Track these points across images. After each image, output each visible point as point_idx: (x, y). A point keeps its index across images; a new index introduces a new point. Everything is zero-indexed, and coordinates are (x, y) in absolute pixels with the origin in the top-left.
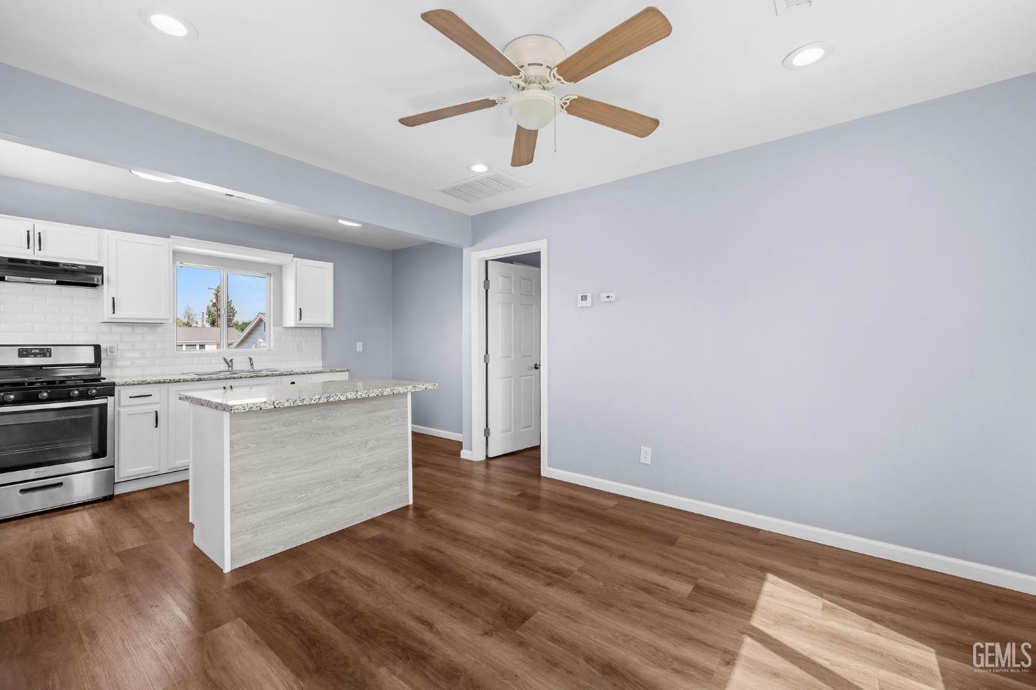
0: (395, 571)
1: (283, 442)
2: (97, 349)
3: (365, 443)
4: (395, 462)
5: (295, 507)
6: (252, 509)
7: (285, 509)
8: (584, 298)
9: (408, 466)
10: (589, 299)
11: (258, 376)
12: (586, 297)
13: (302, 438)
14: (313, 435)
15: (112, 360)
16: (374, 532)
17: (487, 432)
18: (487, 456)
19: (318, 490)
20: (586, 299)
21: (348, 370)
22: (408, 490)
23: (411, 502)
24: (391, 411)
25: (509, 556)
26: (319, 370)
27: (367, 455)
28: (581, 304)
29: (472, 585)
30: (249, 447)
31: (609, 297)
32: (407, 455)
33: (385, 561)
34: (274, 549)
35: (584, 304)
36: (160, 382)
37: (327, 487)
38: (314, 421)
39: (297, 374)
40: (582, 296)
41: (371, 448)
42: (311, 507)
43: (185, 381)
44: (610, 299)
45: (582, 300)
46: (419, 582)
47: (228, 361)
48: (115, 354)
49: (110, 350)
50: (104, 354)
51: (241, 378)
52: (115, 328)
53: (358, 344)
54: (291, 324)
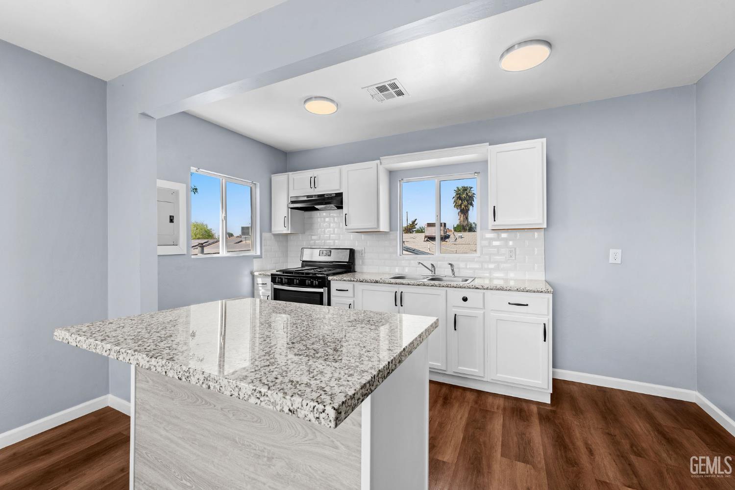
2: (352, 252)
15: (363, 258)
36: (351, 281)
39: (470, 288)
43: (366, 281)
47: (430, 267)
48: (363, 255)
49: (361, 252)
50: (357, 256)
51: (409, 284)
52: (363, 236)
53: (612, 251)
54: (490, 227)
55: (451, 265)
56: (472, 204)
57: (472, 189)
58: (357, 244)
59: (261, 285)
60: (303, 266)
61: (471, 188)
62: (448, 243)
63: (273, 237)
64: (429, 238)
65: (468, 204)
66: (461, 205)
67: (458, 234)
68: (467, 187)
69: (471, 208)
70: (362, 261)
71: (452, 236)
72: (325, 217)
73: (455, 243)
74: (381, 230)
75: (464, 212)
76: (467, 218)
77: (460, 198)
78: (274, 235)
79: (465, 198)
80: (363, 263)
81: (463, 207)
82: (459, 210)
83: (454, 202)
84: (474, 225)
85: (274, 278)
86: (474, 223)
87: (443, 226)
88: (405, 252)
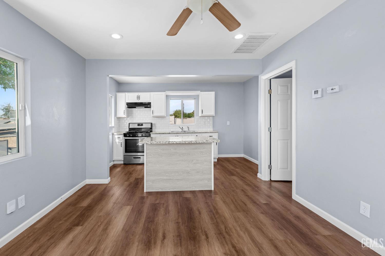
0: (178, 212)
1: (162, 155)
2: (152, 124)
3: (192, 161)
4: (205, 171)
5: (165, 178)
6: (152, 175)
7: (162, 178)
8: (316, 92)
9: (212, 174)
10: (320, 93)
11: (185, 133)
12: (317, 91)
13: (168, 155)
14: (172, 155)
15: (155, 126)
16: (189, 196)
17: (270, 167)
18: (270, 179)
19: (173, 174)
20: (317, 93)
21: (218, 132)
22: (211, 184)
23: (213, 189)
24: (204, 150)
25: (224, 229)
26: (211, 131)
27: (193, 165)
28: (314, 96)
29: (195, 233)
30: (151, 155)
31: (333, 89)
32: (211, 169)
33: (179, 208)
34: (158, 190)
35: (316, 96)
36: (160, 134)
37: (176, 174)
38: (172, 150)
39: (198, 133)
40: (315, 92)
41: (194, 163)
42: (170, 179)
43: (166, 133)
44: (334, 91)
45: (315, 93)
46: (180, 220)
47: (181, 128)
49: (155, 124)
50: (153, 125)
51: (180, 133)
52: (155, 118)
54: (200, 115)
55: (188, 127)
58: (153, 121)
59: (117, 138)
60: (129, 130)
63: (116, 119)
70: (155, 128)
78: (117, 118)
85: (125, 135)
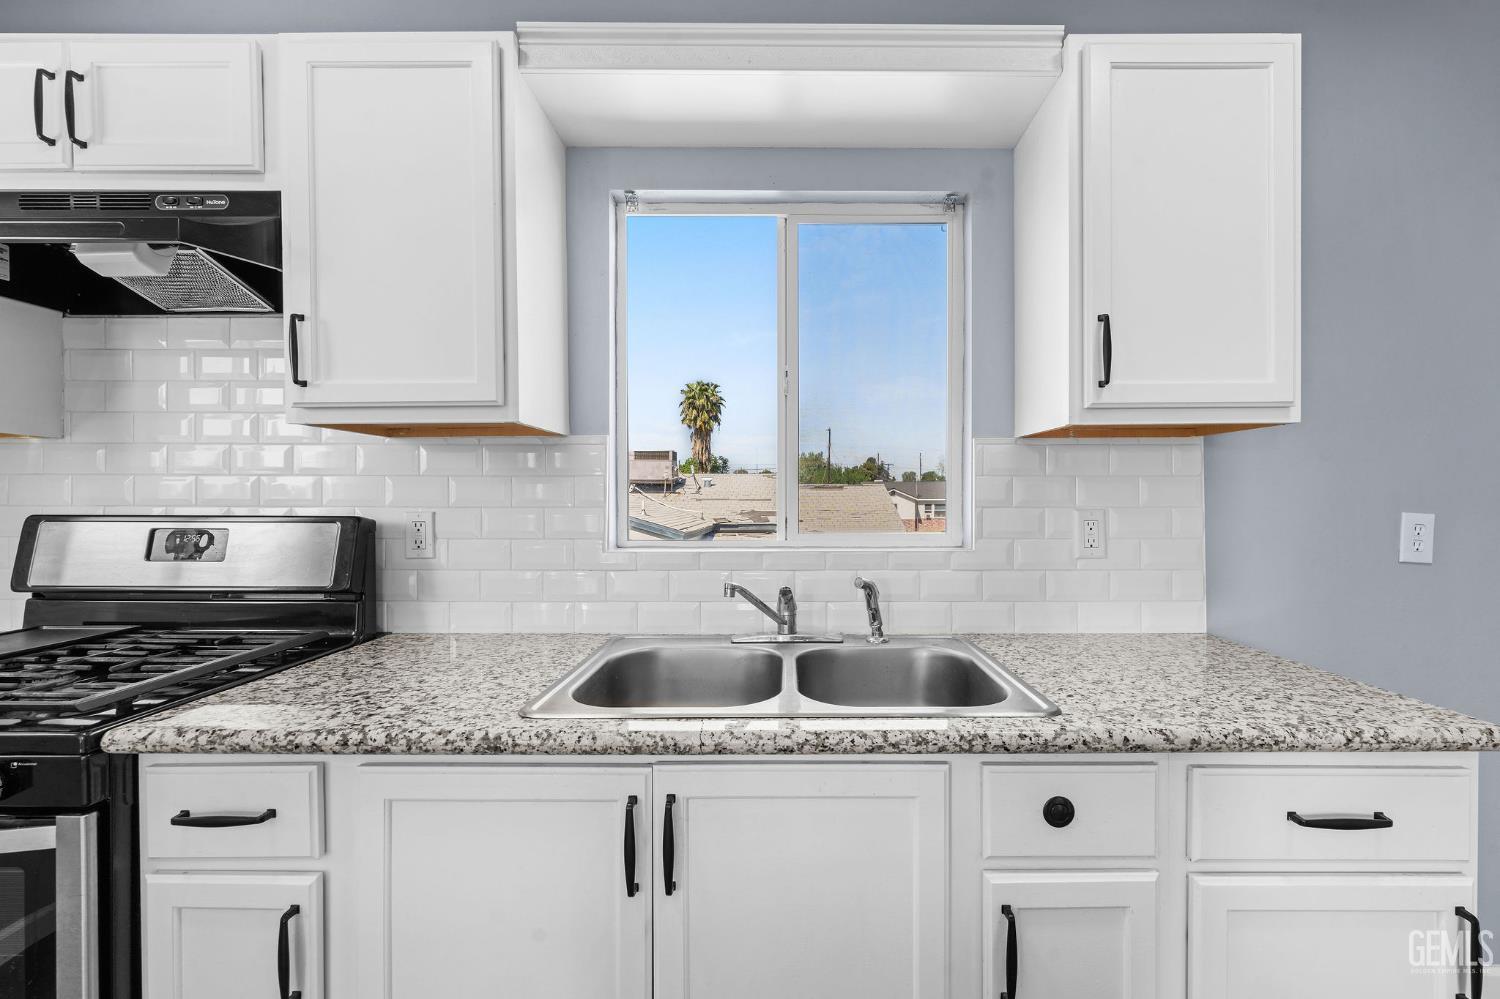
47: (772, 598)
48: (429, 553)
49: (414, 537)
50: (390, 554)
53: (1407, 519)
55: (870, 588)
56: (716, 419)
57: (717, 390)
58: (389, 497)
61: (716, 386)
62: (682, 497)
64: (638, 485)
65: (710, 418)
66: (695, 419)
67: (703, 478)
68: (708, 385)
69: (715, 425)
70: (420, 580)
71: (690, 481)
72: (197, 355)
73: (697, 496)
74: (525, 418)
75: (703, 434)
76: (708, 449)
77: (692, 405)
79: (703, 406)
80: (425, 589)
81: (699, 423)
82: (693, 430)
83: (683, 412)
84: (720, 461)
86: (721, 458)
87: (671, 458)
88: (634, 534)
